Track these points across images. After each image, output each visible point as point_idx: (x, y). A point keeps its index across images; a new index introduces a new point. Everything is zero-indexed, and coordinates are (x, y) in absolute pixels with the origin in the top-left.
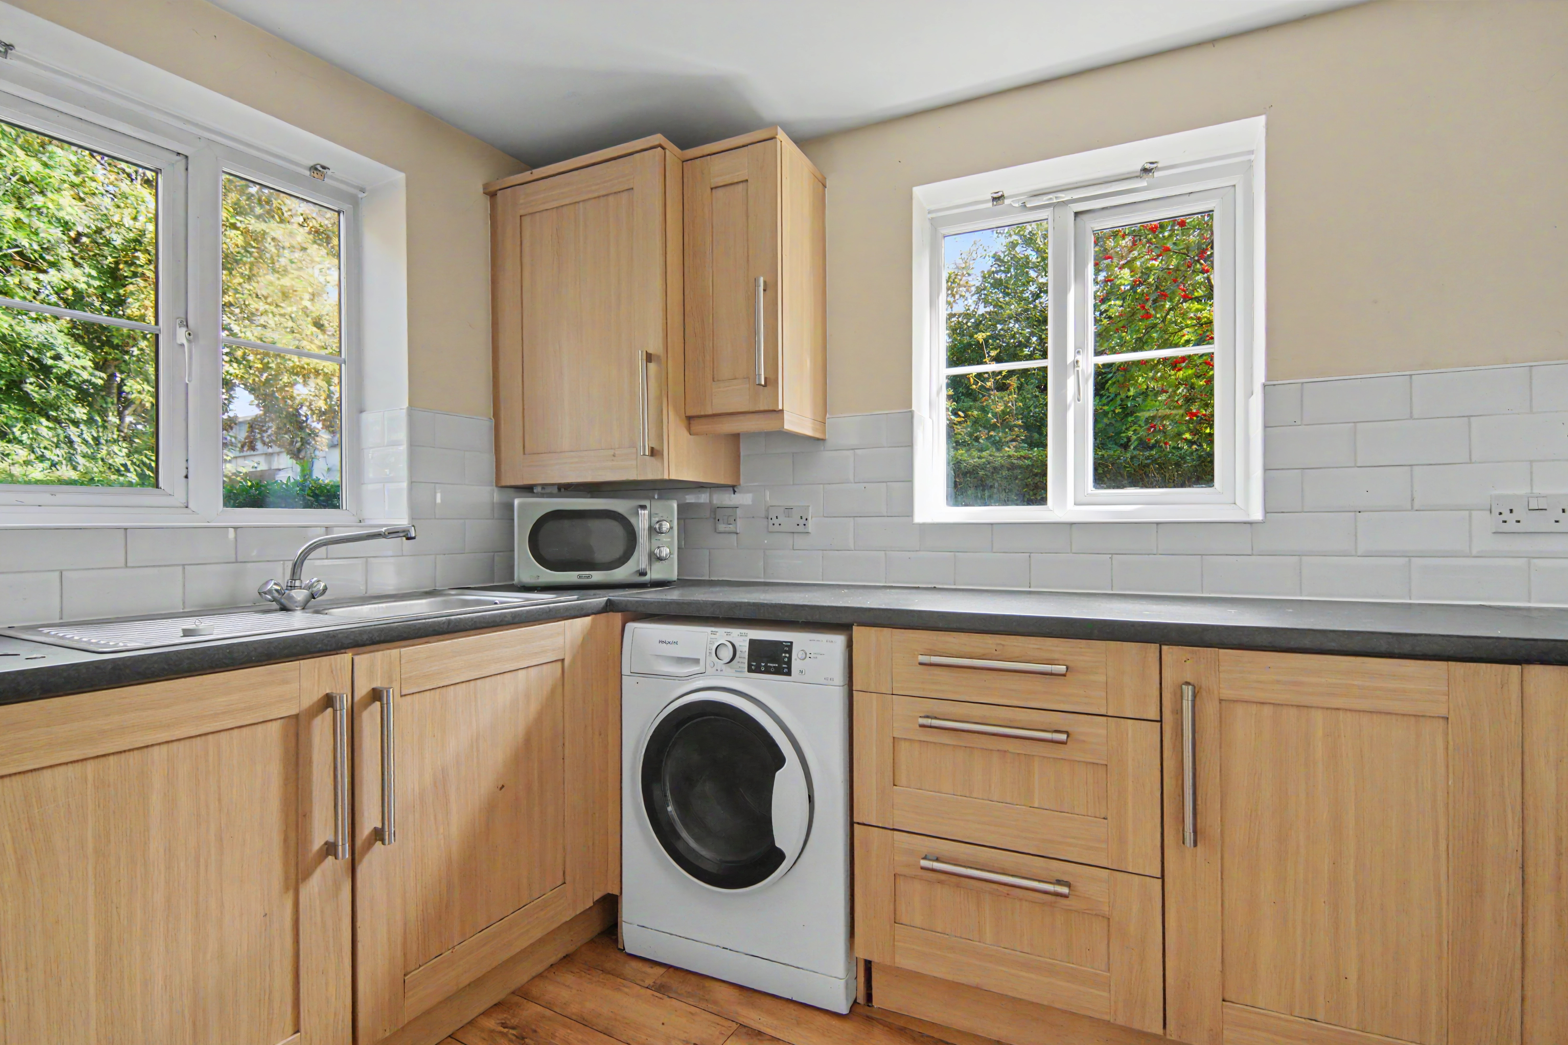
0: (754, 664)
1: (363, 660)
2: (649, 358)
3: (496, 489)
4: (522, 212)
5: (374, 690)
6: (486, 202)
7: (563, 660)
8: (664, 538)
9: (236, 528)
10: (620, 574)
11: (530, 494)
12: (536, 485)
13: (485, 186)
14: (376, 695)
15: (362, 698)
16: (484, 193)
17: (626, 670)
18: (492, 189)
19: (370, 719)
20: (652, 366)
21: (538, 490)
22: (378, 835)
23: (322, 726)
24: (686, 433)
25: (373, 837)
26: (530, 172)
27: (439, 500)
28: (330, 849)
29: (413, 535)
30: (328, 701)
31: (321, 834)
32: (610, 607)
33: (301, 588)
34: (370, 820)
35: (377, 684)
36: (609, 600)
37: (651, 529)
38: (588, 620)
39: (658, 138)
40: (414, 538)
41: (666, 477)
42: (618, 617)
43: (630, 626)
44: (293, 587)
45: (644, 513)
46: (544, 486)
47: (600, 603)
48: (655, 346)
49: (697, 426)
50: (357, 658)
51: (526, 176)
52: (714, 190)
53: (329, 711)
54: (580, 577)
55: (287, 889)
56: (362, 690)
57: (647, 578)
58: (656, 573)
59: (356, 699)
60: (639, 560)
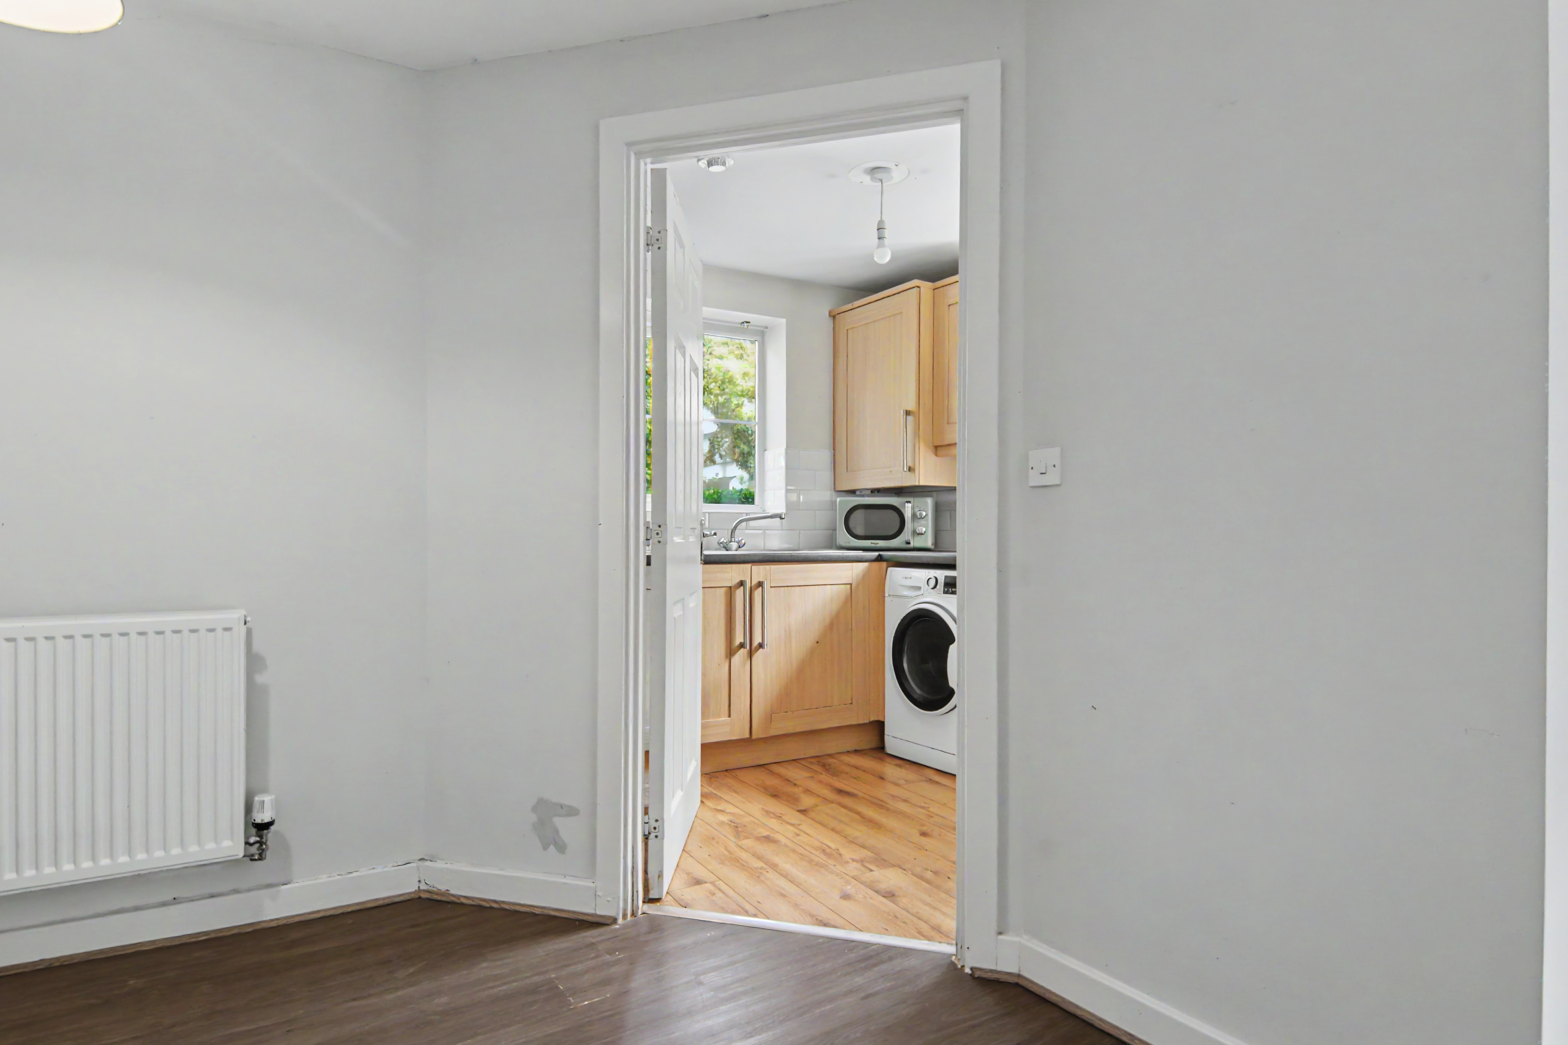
0: (950, 589)
1: (755, 568)
2: (908, 413)
3: (834, 493)
4: (848, 328)
5: (759, 582)
6: (829, 323)
7: (851, 584)
8: (923, 522)
9: (709, 513)
10: (894, 543)
11: (854, 495)
12: (857, 490)
13: (830, 312)
14: (760, 584)
15: (755, 585)
16: (829, 316)
17: (886, 595)
18: (833, 314)
19: (758, 593)
20: (910, 418)
21: (858, 493)
22: (761, 646)
23: (739, 592)
24: (934, 457)
25: (758, 646)
26: (852, 304)
27: (801, 500)
28: (742, 646)
29: (784, 517)
30: (742, 584)
31: (739, 639)
32: (879, 559)
33: (734, 542)
34: (757, 640)
35: (761, 580)
36: (879, 555)
37: (914, 516)
38: (866, 564)
39: (916, 282)
40: (784, 518)
41: (917, 484)
42: (884, 564)
43: (890, 569)
44: (731, 541)
45: (910, 505)
46: (861, 490)
47: (875, 555)
48: (911, 406)
49: (941, 451)
50: (753, 567)
51: (849, 306)
52: (950, 307)
53: (742, 588)
54: (872, 543)
55: (727, 657)
56: (754, 582)
57: (912, 545)
58: (916, 542)
59: (753, 584)
60: (906, 535)
